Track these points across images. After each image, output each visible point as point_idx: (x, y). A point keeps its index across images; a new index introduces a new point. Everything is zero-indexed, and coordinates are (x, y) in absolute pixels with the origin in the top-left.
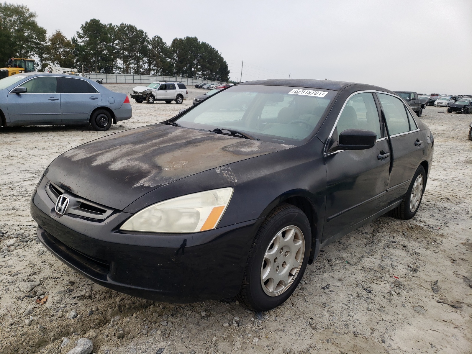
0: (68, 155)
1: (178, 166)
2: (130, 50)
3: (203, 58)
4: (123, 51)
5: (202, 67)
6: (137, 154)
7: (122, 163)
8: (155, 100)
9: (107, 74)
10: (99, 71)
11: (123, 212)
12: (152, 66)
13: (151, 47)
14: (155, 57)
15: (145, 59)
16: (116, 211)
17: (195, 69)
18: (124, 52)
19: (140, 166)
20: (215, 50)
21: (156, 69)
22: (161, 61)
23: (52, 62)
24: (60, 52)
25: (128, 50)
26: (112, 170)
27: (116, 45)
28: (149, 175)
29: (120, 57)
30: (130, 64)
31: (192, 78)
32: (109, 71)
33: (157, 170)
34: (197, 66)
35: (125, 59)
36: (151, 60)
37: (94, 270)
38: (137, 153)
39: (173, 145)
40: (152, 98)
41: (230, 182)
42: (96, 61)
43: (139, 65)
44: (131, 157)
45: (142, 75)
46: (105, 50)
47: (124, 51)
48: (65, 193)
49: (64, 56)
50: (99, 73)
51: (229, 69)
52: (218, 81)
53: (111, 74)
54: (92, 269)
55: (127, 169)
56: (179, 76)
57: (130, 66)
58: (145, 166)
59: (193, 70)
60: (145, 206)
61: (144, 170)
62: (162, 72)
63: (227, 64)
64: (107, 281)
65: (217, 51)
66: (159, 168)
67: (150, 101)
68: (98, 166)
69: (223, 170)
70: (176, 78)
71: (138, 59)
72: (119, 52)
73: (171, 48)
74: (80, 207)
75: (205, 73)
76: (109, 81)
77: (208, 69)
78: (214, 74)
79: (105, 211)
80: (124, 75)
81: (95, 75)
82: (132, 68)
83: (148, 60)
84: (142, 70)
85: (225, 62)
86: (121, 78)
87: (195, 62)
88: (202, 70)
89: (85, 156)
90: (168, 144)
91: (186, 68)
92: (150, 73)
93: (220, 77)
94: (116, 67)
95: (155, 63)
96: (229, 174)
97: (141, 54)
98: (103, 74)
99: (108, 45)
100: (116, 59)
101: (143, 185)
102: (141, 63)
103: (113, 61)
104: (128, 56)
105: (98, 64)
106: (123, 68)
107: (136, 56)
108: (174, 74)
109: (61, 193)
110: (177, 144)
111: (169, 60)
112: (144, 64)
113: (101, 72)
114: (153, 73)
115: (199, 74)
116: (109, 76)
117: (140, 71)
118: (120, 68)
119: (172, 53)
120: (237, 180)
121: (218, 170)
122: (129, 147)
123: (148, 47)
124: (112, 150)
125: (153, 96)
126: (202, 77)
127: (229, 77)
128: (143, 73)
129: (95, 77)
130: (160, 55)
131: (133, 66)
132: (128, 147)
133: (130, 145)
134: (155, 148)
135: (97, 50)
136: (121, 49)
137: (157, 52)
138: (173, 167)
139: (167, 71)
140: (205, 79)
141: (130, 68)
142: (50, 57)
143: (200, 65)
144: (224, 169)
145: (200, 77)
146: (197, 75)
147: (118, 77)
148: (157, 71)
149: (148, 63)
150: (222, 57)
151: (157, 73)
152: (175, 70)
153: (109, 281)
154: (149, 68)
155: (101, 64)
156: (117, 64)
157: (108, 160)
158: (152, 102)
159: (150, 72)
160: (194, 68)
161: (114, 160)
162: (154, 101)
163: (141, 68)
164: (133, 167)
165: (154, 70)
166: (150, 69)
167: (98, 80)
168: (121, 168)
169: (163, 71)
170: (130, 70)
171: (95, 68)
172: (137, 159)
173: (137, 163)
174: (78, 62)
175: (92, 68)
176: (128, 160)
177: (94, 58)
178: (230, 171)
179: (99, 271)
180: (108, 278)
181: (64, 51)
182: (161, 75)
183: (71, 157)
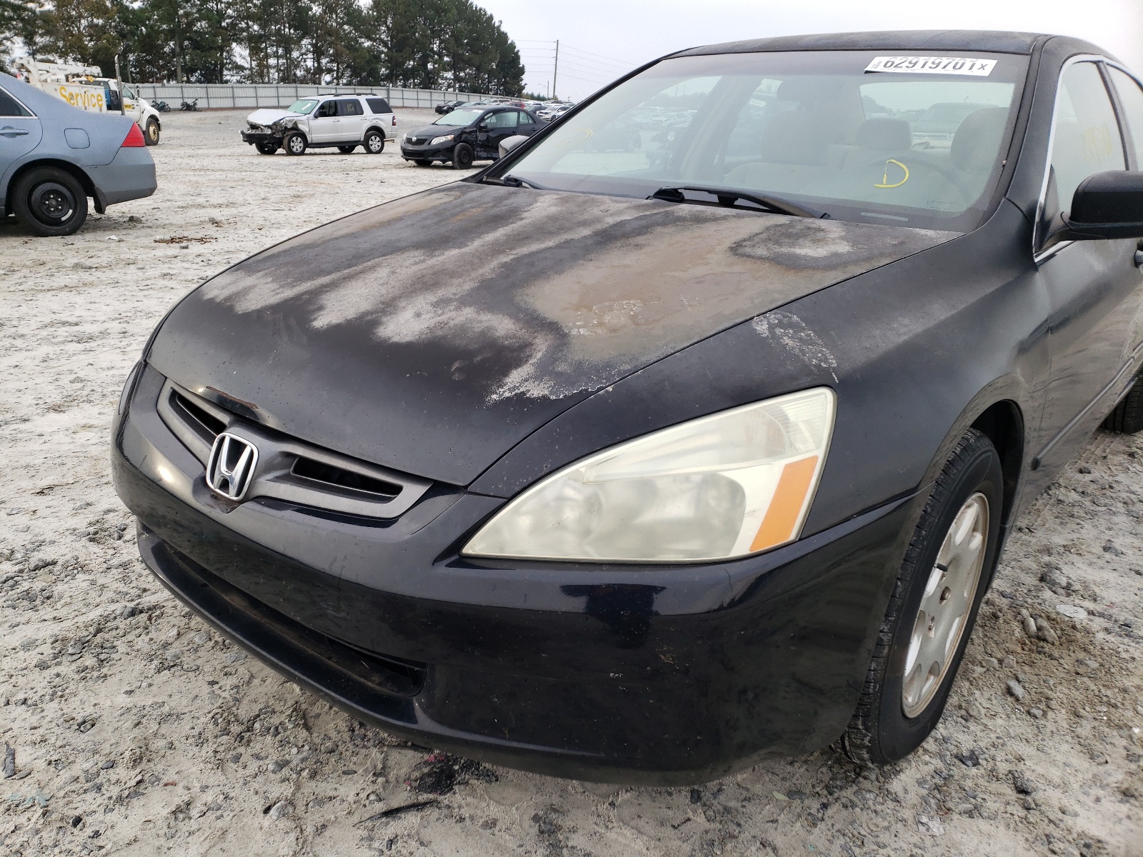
0: (216, 291)
1: (616, 317)
2: (264, 17)
3: (456, 37)
4: (247, 24)
5: (454, 61)
6: (456, 281)
7: (418, 315)
8: (307, 144)
9: (208, 85)
10: (188, 78)
11: (470, 493)
12: (324, 61)
13: (320, 10)
14: (330, 35)
15: (305, 41)
16: (438, 488)
17: (436, 66)
18: (248, 27)
19: (485, 324)
20: (485, 14)
21: (335, 68)
22: (349, 47)
23: (60, 57)
24: (79, 28)
25: (258, 20)
26: (391, 341)
27: (227, 8)
28: (530, 356)
29: (239, 38)
30: (267, 56)
31: (430, 88)
32: (212, 75)
33: (550, 337)
34: (441, 56)
35: (255, 44)
36: (322, 46)
37: (362, 680)
38: (452, 277)
39: (559, 246)
40: (299, 139)
41: (815, 366)
42: (178, 50)
43: (290, 58)
44: (441, 293)
45: (299, 85)
46: (199, 20)
47: (250, 23)
48: (232, 424)
49: (91, 40)
50: (188, 81)
51: (523, 62)
52: (496, 94)
53: (218, 85)
54: (355, 677)
55: (444, 337)
56: (396, 83)
57: (267, 62)
58: (503, 326)
59: (432, 67)
60: (545, 470)
61: (506, 337)
62: (351, 76)
63: (518, 51)
64: (416, 722)
65: (491, 18)
66: (553, 328)
67: (294, 150)
68: (335, 330)
69: (777, 326)
70: (388, 91)
71: (287, 44)
72: (237, 24)
73: (371, 12)
74: (295, 471)
75: (462, 74)
76: (214, 104)
77: (469, 63)
78: (486, 76)
79: (397, 490)
80: (254, 85)
81: (176, 87)
82: (274, 67)
83: (314, 45)
84: (299, 73)
85: (512, 46)
86: (246, 93)
87: (435, 48)
88: (454, 66)
89: (279, 296)
90: (543, 246)
91: (412, 63)
92: (320, 78)
93: (502, 85)
94: (230, 66)
95: (331, 52)
96: (801, 340)
97: (295, 30)
98: (198, 85)
99: (207, 8)
100: (230, 45)
101: (523, 393)
102: (295, 54)
103: (222, 51)
104: (260, 36)
105: (184, 58)
106: (251, 69)
107: (281, 35)
108: (383, 80)
109: (220, 427)
110: (567, 242)
111: (367, 44)
112: (304, 57)
113: (193, 79)
114: (328, 78)
115: (446, 79)
116: (215, 89)
117: (295, 74)
118: (242, 68)
119: (374, 25)
120: (836, 358)
121: (762, 327)
122: (417, 260)
123: (311, 9)
124: (362, 272)
125: (303, 136)
126: (454, 87)
127: (523, 83)
128: (303, 81)
129: (177, 92)
130: (344, 30)
131: (276, 61)
132: (412, 261)
133: (417, 255)
134: (505, 259)
135: (179, 21)
136: (241, 17)
137: (334, 24)
138: (601, 324)
139: (364, 74)
140: (462, 90)
141: (268, 67)
142: (55, 43)
143: (447, 56)
144: (780, 321)
145: (449, 86)
146: (440, 81)
147: (238, 92)
148: (337, 74)
149: (314, 52)
150: (503, 33)
151: (338, 78)
152: (383, 69)
153: (425, 722)
154: (316, 65)
155: (192, 60)
156: (234, 59)
157: (365, 306)
158: (300, 150)
159: (320, 75)
160: (435, 63)
161: (388, 306)
162: (304, 150)
163: (297, 66)
164: (463, 328)
165: (329, 71)
166: (319, 71)
167: (186, 100)
168: (421, 333)
169: (355, 73)
170: (268, 72)
171: (175, 70)
172: (464, 301)
173: (468, 313)
174: (130, 55)
175: (169, 70)
176: (436, 305)
177: (171, 44)
178: (803, 329)
179: (379, 684)
180: (419, 712)
181: (92, 26)
182: (349, 84)
183: (229, 298)
